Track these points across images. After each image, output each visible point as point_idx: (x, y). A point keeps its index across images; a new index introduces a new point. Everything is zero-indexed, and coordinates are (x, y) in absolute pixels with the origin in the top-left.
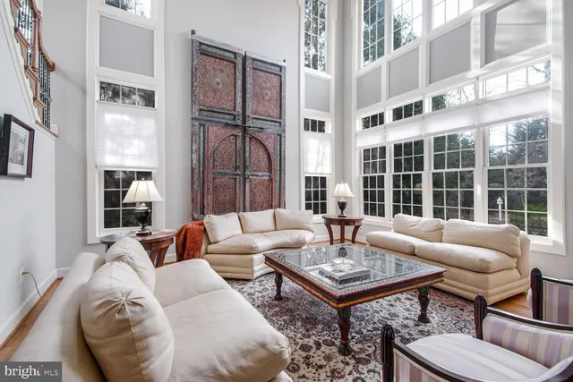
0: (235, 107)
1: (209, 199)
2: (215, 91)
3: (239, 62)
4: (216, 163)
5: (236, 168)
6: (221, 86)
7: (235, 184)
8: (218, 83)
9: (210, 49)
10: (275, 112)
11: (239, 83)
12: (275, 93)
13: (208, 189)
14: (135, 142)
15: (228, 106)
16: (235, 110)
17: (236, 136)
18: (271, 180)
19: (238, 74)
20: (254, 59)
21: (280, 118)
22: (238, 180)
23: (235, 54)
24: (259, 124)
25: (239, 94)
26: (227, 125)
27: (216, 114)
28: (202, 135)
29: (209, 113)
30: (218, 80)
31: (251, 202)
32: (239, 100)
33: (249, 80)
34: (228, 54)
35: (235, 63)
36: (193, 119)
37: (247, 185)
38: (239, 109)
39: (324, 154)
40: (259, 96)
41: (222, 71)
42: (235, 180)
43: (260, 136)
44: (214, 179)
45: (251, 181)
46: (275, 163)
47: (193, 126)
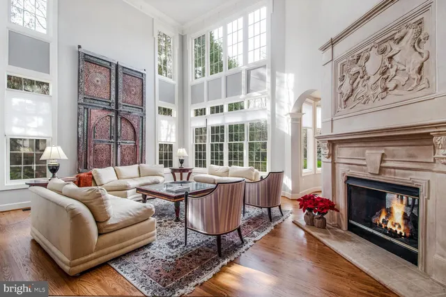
0: (110, 97)
1: (91, 158)
2: (96, 86)
3: (113, 68)
4: (96, 134)
5: (111, 138)
6: (100, 83)
7: (110, 149)
8: (98, 81)
9: (92, 59)
10: (138, 102)
11: (113, 82)
12: (138, 89)
13: (90, 152)
14: (36, 118)
15: (105, 96)
16: (110, 99)
17: (111, 117)
18: (136, 146)
19: (112, 76)
20: (123, 67)
21: (142, 106)
22: (112, 146)
23: (110, 63)
24: (127, 109)
25: (113, 89)
26: (104, 109)
27: (96, 102)
28: (85, 115)
29: (92, 101)
30: (98, 79)
31: (121, 160)
32: (113, 93)
33: (120, 80)
34: (105, 63)
35: (110, 70)
36: (79, 104)
37: (119, 149)
38: (113, 98)
39: (171, 130)
40: (128, 91)
41: (101, 73)
42: (110, 145)
43: (128, 117)
44: (95, 145)
45: (121, 146)
46: (138, 135)
47: (79, 108)
